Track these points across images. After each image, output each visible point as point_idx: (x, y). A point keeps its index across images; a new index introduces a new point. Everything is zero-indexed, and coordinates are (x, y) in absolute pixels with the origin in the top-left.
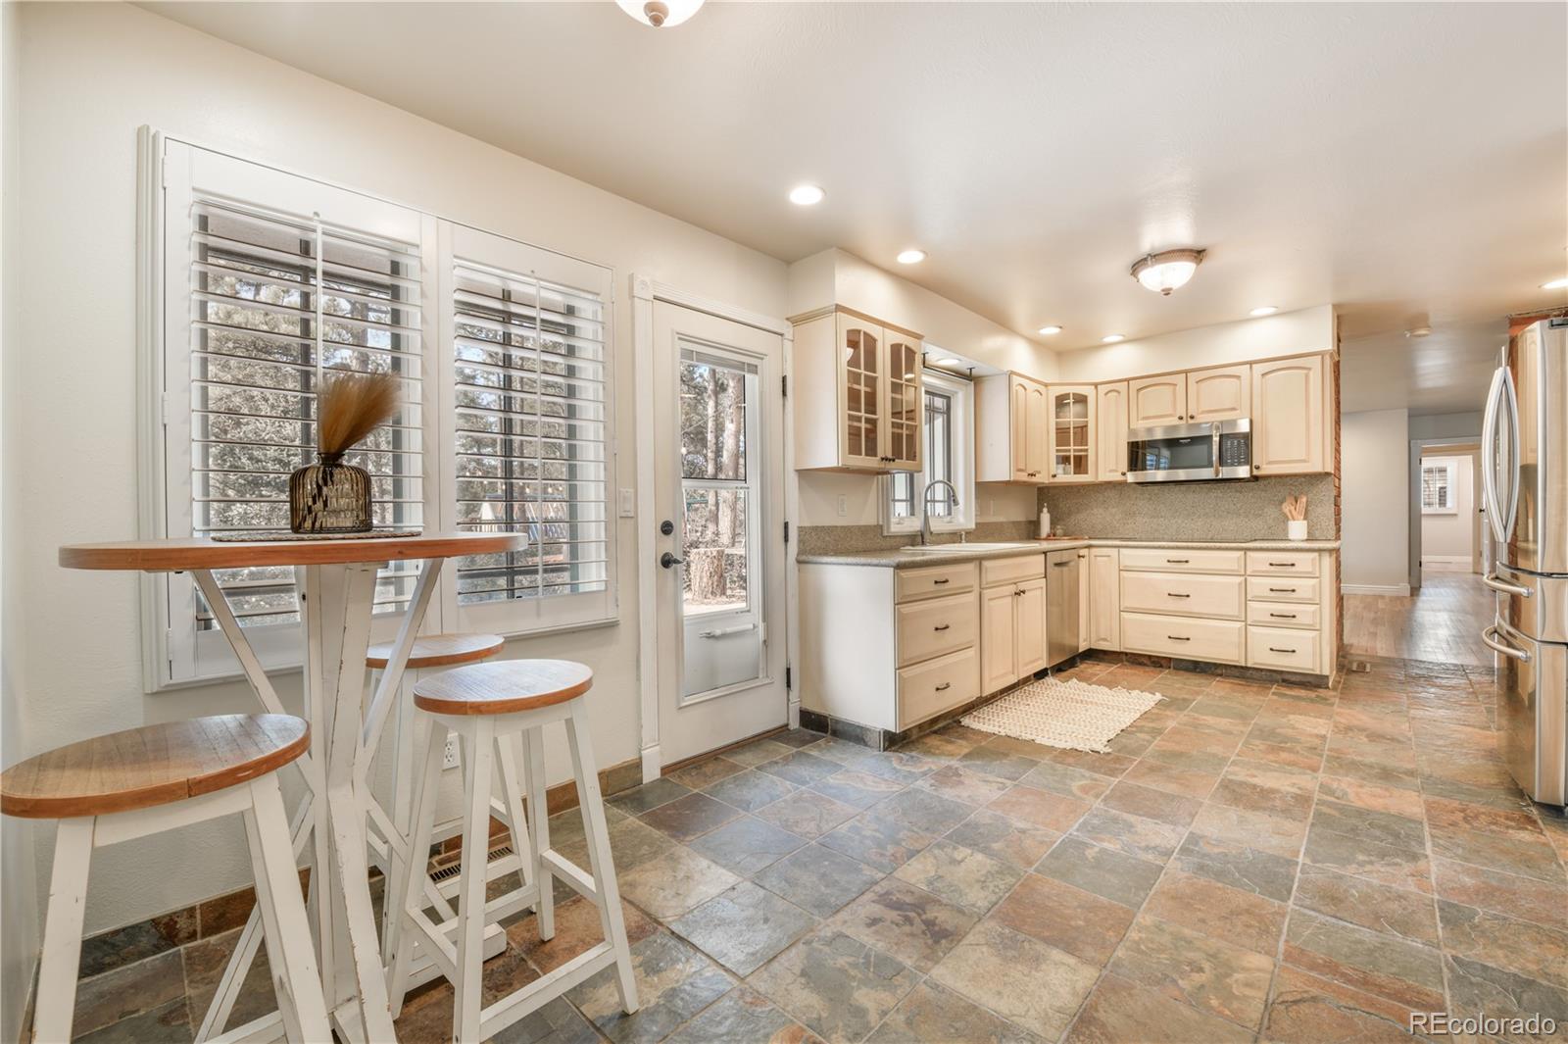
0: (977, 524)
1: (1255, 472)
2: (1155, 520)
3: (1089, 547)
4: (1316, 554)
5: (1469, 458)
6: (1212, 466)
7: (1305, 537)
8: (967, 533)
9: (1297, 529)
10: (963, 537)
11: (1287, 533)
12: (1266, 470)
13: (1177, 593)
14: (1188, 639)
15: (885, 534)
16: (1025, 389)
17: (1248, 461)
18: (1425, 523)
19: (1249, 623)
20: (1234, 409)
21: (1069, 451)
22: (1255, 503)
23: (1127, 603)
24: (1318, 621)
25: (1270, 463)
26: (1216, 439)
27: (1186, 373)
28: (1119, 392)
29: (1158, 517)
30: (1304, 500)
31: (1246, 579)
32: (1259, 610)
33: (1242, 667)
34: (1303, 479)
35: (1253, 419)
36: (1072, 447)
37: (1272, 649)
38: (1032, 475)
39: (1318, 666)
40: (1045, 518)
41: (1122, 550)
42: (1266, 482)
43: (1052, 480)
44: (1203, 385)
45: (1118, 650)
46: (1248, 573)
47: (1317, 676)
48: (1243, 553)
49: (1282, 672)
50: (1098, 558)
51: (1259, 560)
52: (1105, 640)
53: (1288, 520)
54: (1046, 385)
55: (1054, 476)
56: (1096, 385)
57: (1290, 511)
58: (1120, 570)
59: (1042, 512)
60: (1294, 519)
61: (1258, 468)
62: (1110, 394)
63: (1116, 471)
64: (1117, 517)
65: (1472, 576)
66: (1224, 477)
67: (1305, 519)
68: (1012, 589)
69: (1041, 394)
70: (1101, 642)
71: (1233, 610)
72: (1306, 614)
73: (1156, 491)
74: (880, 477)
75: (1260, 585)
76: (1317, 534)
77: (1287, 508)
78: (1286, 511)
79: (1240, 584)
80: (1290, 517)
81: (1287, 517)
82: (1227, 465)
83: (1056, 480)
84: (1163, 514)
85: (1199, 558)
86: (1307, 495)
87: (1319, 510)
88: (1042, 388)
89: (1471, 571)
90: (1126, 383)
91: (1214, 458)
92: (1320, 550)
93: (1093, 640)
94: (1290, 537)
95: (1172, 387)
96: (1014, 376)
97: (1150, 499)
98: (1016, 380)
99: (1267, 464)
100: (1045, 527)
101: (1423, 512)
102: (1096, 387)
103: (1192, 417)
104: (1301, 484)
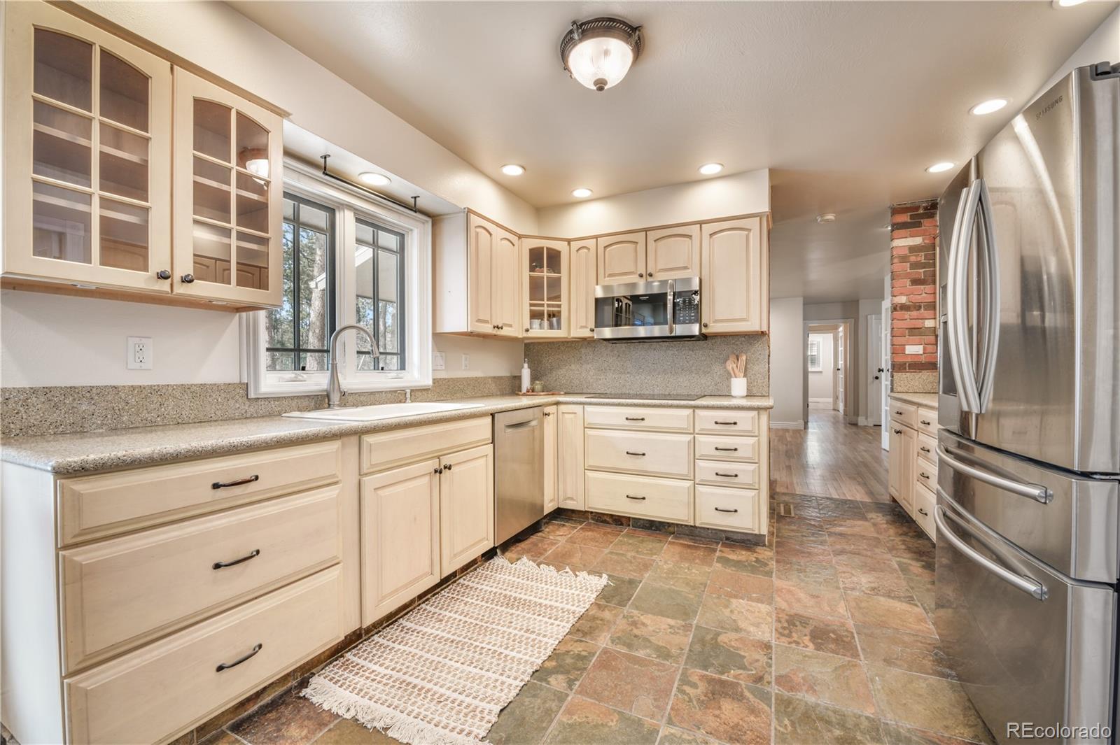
0: (435, 381)
1: (704, 331)
2: (623, 376)
3: (557, 403)
4: (755, 413)
5: (831, 336)
6: (667, 324)
7: (746, 394)
8: (412, 391)
9: (739, 386)
10: (408, 396)
11: (730, 390)
12: (714, 328)
13: (633, 452)
14: (644, 498)
15: (252, 395)
16: (491, 235)
17: (698, 320)
18: (810, 376)
19: (697, 482)
20: (686, 268)
21: (543, 305)
22: (705, 360)
23: (591, 462)
24: (757, 481)
25: (716, 321)
26: (670, 298)
27: (646, 231)
28: (589, 249)
29: (624, 373)
30: (744, 358)
31: (694, 437)
32: (707, 469)
33: (691, 526)
34: (743, 339)
35: (703, 278)
36: (546, 302)
37: (716, 509)
38: (498, 327)
39: (757, 526)
40: (526, 373)
41: (588, 408)
42: (713, 341)
43: (525, 335)
44: (660, 243)
45: (583, 509)
46: (697, 431)
47: (756, 535)
48: (692, 410)
49: (725, 531)
50: (566, 415)
51: (706, 418)
52: (572, 499)
53: (731, 377)
54: (520, 237)
55: (527, 330)
56: (569, 241)
57: (733, 370)
58: (584, 428)
59: (523, 367)
60: (736, 377)
61: (706, 326)
62: (581, 251)
63: (586, 327)
64: (591, 373)
65: (833, 412)
66: (677, 334)
67: (745, 376)
68: (433, 464)
69: (514, 245)
70: (568, 502)
71: (683, 469)
72: (746, 471)
73: (624, 349)
74: (244, 314)
75: (707, 443)
76: (755, 391)
77: (730, 365)
78: (729, 368)
79: (689, 442)
80: (733, 375)
81: (730, 374)
82: (680, 323)
83: (530, 334)
84: (629, 370)
85: (656, 416)
86: (746, 353)
87: (756, 368)
88: (514, 239)
89: (832, 408)
90: (595, 240)
91: (668, 317)
92: (758, 409)
93: (561, 498)
94: (733, 394)
95: (634, 245)
96: (472, 216)
97: (619, 356)
98: (475, 220)
99: (714, 322)
100: (526, 383)
101: (810, 370)
102: (569, 244)
103: (651, 275)
104: (741, 344)
